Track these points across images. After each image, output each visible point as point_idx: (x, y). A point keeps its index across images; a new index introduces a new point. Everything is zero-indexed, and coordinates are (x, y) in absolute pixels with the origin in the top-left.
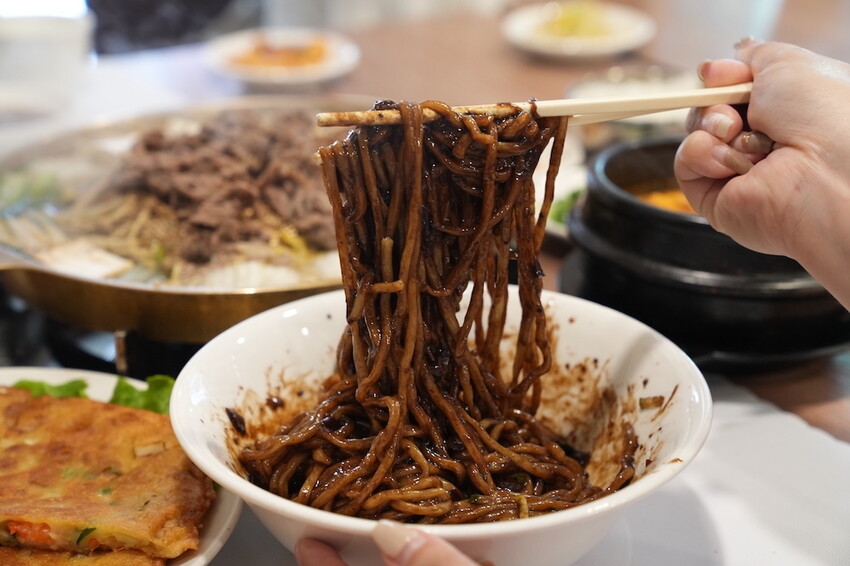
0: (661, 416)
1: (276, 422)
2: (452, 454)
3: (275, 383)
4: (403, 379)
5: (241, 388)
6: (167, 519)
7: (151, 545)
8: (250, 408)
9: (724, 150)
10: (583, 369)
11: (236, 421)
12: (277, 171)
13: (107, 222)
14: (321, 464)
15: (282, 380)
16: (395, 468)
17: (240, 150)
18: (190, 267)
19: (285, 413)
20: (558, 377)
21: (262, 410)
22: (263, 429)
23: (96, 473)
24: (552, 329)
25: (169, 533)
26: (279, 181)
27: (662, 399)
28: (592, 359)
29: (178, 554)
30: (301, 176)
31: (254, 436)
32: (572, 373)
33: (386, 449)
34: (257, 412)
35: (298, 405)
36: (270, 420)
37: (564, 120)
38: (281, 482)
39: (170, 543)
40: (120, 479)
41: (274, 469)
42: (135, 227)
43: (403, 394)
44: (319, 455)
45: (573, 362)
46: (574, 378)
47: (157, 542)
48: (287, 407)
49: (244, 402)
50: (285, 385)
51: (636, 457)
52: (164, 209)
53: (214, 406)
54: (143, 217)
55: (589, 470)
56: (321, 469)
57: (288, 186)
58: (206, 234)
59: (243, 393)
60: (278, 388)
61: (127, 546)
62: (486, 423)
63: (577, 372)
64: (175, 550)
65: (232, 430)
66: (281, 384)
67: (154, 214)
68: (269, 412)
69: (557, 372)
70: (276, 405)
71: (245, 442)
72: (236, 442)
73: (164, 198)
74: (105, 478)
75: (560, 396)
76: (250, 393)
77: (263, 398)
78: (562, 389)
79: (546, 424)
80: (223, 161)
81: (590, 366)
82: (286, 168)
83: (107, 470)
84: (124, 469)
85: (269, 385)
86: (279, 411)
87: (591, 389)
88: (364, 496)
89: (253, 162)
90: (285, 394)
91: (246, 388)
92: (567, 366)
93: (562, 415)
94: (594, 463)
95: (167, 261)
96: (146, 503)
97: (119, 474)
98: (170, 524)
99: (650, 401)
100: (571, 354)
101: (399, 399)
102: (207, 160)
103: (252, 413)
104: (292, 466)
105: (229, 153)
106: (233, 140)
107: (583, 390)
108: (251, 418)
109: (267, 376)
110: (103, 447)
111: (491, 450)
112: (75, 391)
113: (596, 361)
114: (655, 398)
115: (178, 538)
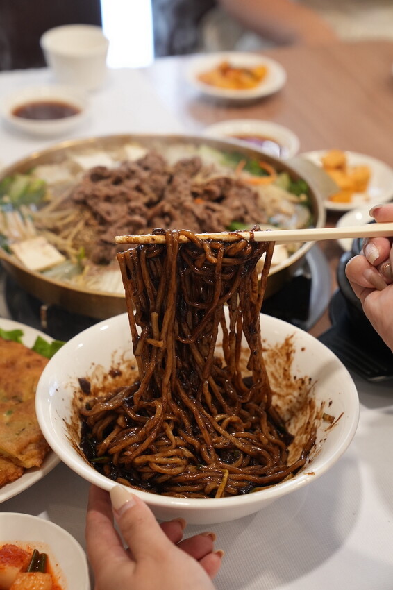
0: (329, 430)
1: (113, 385)
2: (195, 434)
3: (117, 360)
4: (165, 390)
5: (93, 364)
6: (30, 443)
7: (17, 458)
8: (97, 377)
9: (370, 272)
10: (303, 382)
11: (85, 385)
12: (162, 208)
13: (59, 224)
14: (120, 427)
15: (122, 359)
16: (156, 440)
17: (146, 188)
18: (95, 268)
19: (121, 379)
20: (289, 383)
21: (105, 378)
22: (104, 389)
23: (8, 398)
24: (291, 351)
25: (28, 453)
26: (163, 215)
27: (333, 418)
28: (308, 378)
29: (30, 467)
30: (177, 213)
31: (96, 394)
32: (297, 382)
33: (152, 430)
34: (101, 378)
35: (130, 375)
36: (110, 384)
37: (272, 244)
38: (99, 430)
39: (27, 459)
40: (20, 405)
41: (96, 422)
42: (74, 231)
43: (164, 398)
44: (120, 421)
45: (299, 376)
46: (297, 386)
47: (20, 457)
48: (123, 376)
49: (94, 373)
50: (124, 362)
51: (311, 451)
52: (93, 222)
53: (71, 377)
54: (80, 225)
55: (290, 448)
56: (119, 430)
57: (167, 219)
58: (109, 247)
59: (94, 368)
60: (119, 364)
61: (5, 456)
62: (219, 417)
63: (300, 382)
64: (29, 464)
65: (80, 392)
66: (121, 362)
67: (87, 224)
68: (110, 379)
69: (289, 379)
70: (115, 373)
71: (87, 399)
72: (81, 400)
73: (95, 214)
74: (12, 402)
75: (288, 395)
76: (99, 367)
77: (107, 369)
78: (290, 391)
79: (277, 410)
80: (135, 194)
81: (307, 382)
82: (167, 207)
83: (14, 398)
84: (24, 399)
85: (113, 362)
86: (117, 378)
87: (304, 396)
88: (134, 456)
89: (154, 196)
90: (123, 368)
91: (96, 364)
92: (295, 378)
93: (287, 407)
94: (295, 444)
95: (84, 260)
96: (23, 430)
97: (20, 402)
98: (31, 447)
99: (328, 417)
100: (299, 371)
101: (161, 401)
102: (123, 194)
103: (98, 380)
104: (107, 421)
105: (138, 189)
106: (143, 181)
107: (300, 395)
108: (96, 383)
109: (113, 356)
110: (17, 381)
111: (219, 434)
112: (16, 335)
113: (310, 379)
114: (330, 417)
115: (33, 456)
